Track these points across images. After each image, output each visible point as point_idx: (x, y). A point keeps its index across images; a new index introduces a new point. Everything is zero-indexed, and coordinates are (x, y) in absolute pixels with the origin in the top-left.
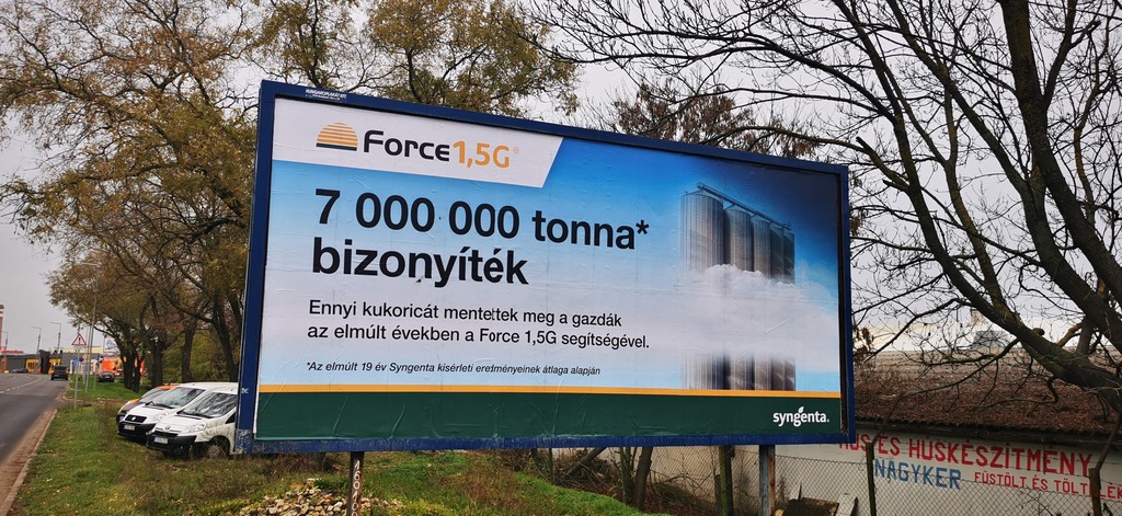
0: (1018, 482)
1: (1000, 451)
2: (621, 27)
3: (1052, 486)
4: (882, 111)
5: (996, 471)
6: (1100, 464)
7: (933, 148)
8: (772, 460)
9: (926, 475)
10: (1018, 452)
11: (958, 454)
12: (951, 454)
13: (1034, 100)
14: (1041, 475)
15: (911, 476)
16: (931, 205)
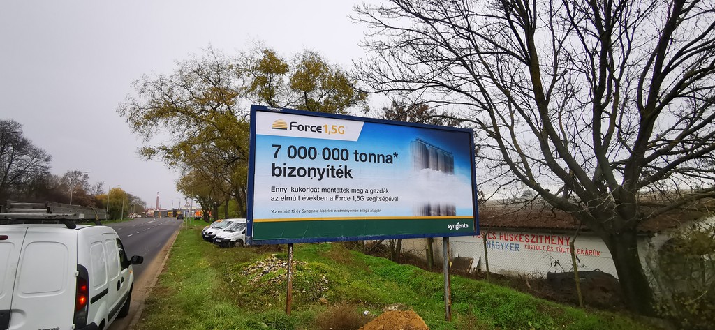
0: (542, 248)
1: (534, 236)
2: (385, 80)
3: (555, 249)
4: (485, 108)
5: (533, 244)
6: (574, 241)
7: (505, 122)
8: (448, 243)
9: (506, 246)
10: (541, 236)
11: (518, 238)
12: (515, 238)
13: (542, 102)
14: (550, 245)
15: (501, 247)
16: (505, 143)
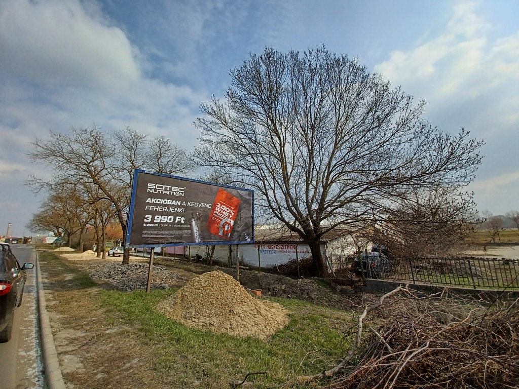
0: (286, 251)
1: (283, 246)
3: (291, 252)
5: (282, 250)
6: (297, 247)
9: (270, 252)
10: (286, 246)
11: (275, 247)
14: (289, 249)
15: (267, 252)
16: (270, 198)
